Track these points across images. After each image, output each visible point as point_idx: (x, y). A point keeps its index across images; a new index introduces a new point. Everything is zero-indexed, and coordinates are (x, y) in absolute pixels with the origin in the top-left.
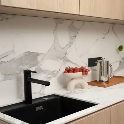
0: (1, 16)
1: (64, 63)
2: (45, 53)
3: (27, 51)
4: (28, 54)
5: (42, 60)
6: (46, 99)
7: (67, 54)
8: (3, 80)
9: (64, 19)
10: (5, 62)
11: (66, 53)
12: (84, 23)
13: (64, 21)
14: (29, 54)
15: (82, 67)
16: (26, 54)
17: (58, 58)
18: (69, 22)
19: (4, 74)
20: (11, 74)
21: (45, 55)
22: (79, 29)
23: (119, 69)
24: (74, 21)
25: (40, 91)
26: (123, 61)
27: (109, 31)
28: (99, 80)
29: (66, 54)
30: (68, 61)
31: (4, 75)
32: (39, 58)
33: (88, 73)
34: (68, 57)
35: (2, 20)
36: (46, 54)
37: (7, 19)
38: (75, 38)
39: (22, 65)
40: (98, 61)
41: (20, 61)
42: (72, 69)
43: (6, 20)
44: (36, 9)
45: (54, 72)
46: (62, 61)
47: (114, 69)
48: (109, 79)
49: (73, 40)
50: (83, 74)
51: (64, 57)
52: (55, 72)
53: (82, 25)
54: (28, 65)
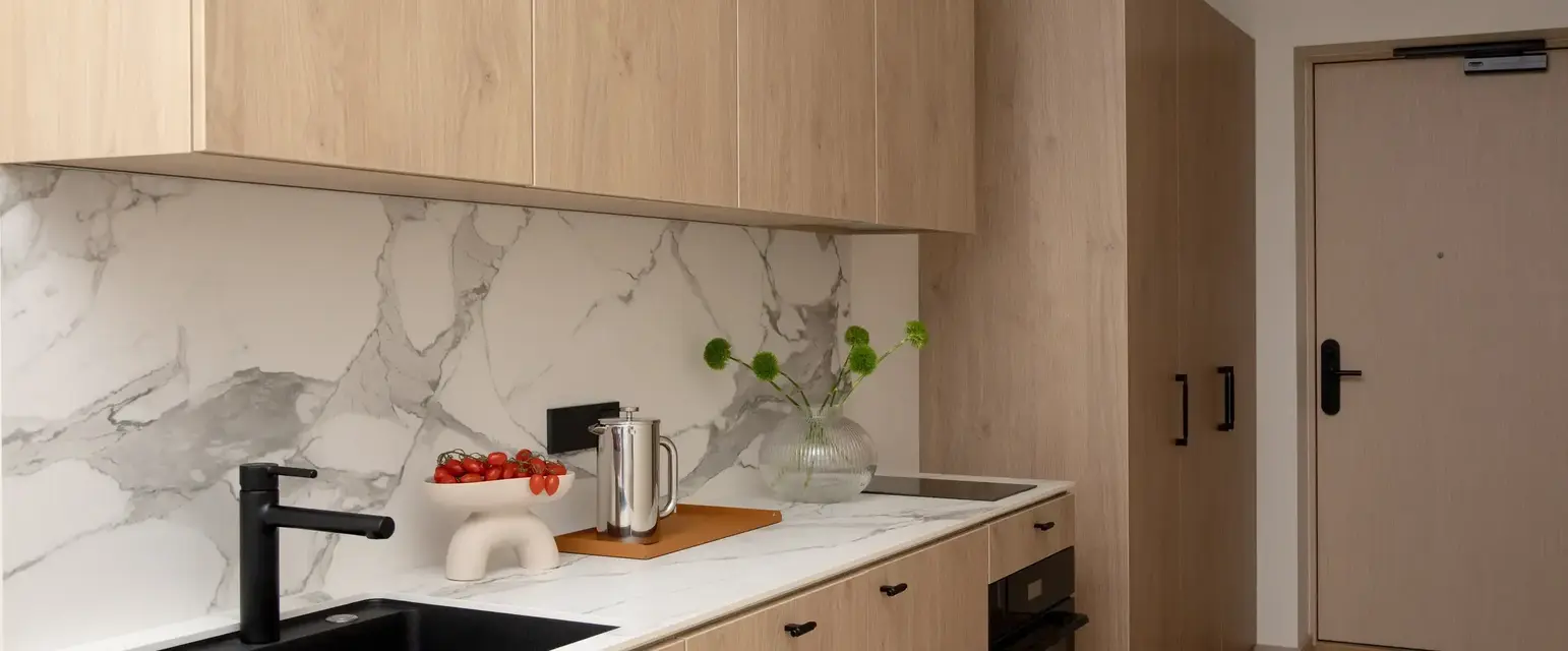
0: (131, 183)
1: (424, 432)
2: (333, 379)
3: (244, 368)
4: (253, 380)
5: (319, 412)
6: (342, 619)
7: (442, 383)
8: (127, 522)
9: (427, 199)
10: (138, 425)
11: (436, 378)
12: (528, 220)
13: (430, 206)
14: (256, 382)
15: (524, 455)
16: (238, 381)
17: (395, 404)
18: (454, 213)
19: (132, 489)
20: (163, 490)
21: (333, 389)
22: (503, 251)
23: (709, 467)
24: (481, 207)
25: (305, 582)
26: (727, 425)
27: (653, 261)
28: (609, 525)
29: (434, 385)
30: (449, 421)
31: (129, 494)
32: (304, 404)
33: (557, 482)
34: (450, 399)
35: (134, 204)
36: (337, 384)
37: (156, 199)
38: (483, 298)
39: (218, 442)
40: (603, 421)
41: (213, 417)
42: (478, 461)
43: (150, 203)
44: (345, 164)
45: (375, 483)
46: (415, 422)
47: (684, 469)
48: (659, 519)
49: (473, 310)
50: (535, 490)
51: (426, 401)
52: (382, 483)
53: (520, 228)
54: (248, 442)
